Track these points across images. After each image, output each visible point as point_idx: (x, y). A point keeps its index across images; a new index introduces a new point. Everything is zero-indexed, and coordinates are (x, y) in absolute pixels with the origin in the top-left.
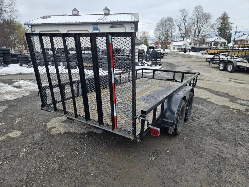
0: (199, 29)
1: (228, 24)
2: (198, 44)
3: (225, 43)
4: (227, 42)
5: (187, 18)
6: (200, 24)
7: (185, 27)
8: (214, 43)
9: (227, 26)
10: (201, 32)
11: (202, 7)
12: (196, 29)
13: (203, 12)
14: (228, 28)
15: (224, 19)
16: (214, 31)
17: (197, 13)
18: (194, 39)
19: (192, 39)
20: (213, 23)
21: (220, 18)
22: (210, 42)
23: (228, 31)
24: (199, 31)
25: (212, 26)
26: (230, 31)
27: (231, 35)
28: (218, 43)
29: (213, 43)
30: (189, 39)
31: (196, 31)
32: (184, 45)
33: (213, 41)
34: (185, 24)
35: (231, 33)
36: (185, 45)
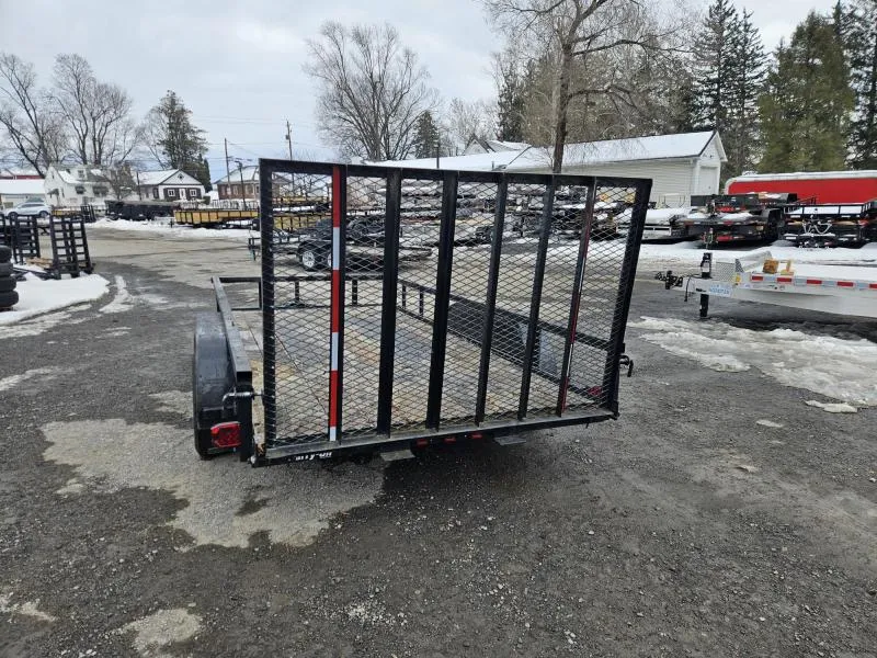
0: (94, 139)
1: (189, 130)
2: (111, 191)
3: (199, 190)
4: (202, 188)
5: (33, 92)
6: (94, 121)
7: (36, 127)
8: (165, 190)
9: (189, 137)
10: (106, 149)
11: (85, 63)
12: (85, 136)
13: (94, 80)
14: (194, 144)
15: (175, 115)
16: (148, 149)
17: (73, 82)
18: (90, 175)
19: (80, 172)
20: (139, 123)
21: (160, 110)
22: (149, 186)
23: (196, 155)
24: (97, 143)
25: (140, 133)
26: (200, 156)
27: (207, 166)
28: (177, 190)
29: (161, 189)
30: (69, 171)
31: (83, 143)
32: (51, 193)
33: (161, 184)
34: (32, 112)
35: (206, 161)
36: (56, 192)
